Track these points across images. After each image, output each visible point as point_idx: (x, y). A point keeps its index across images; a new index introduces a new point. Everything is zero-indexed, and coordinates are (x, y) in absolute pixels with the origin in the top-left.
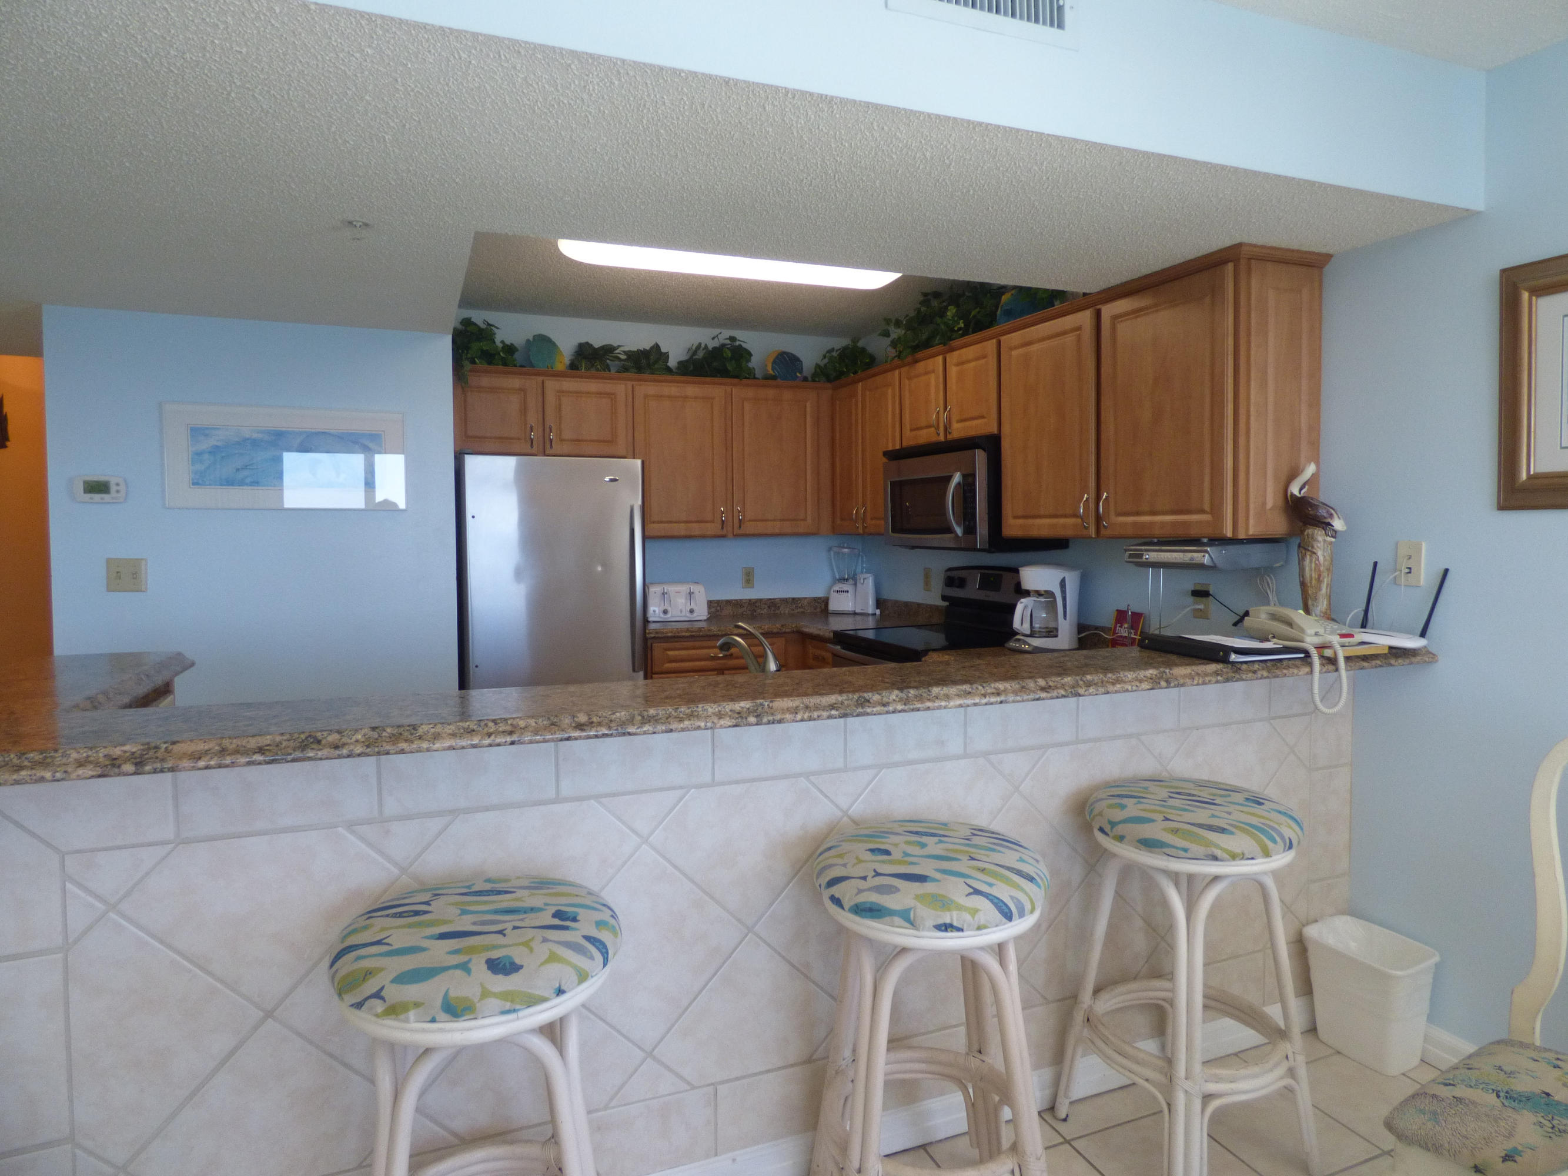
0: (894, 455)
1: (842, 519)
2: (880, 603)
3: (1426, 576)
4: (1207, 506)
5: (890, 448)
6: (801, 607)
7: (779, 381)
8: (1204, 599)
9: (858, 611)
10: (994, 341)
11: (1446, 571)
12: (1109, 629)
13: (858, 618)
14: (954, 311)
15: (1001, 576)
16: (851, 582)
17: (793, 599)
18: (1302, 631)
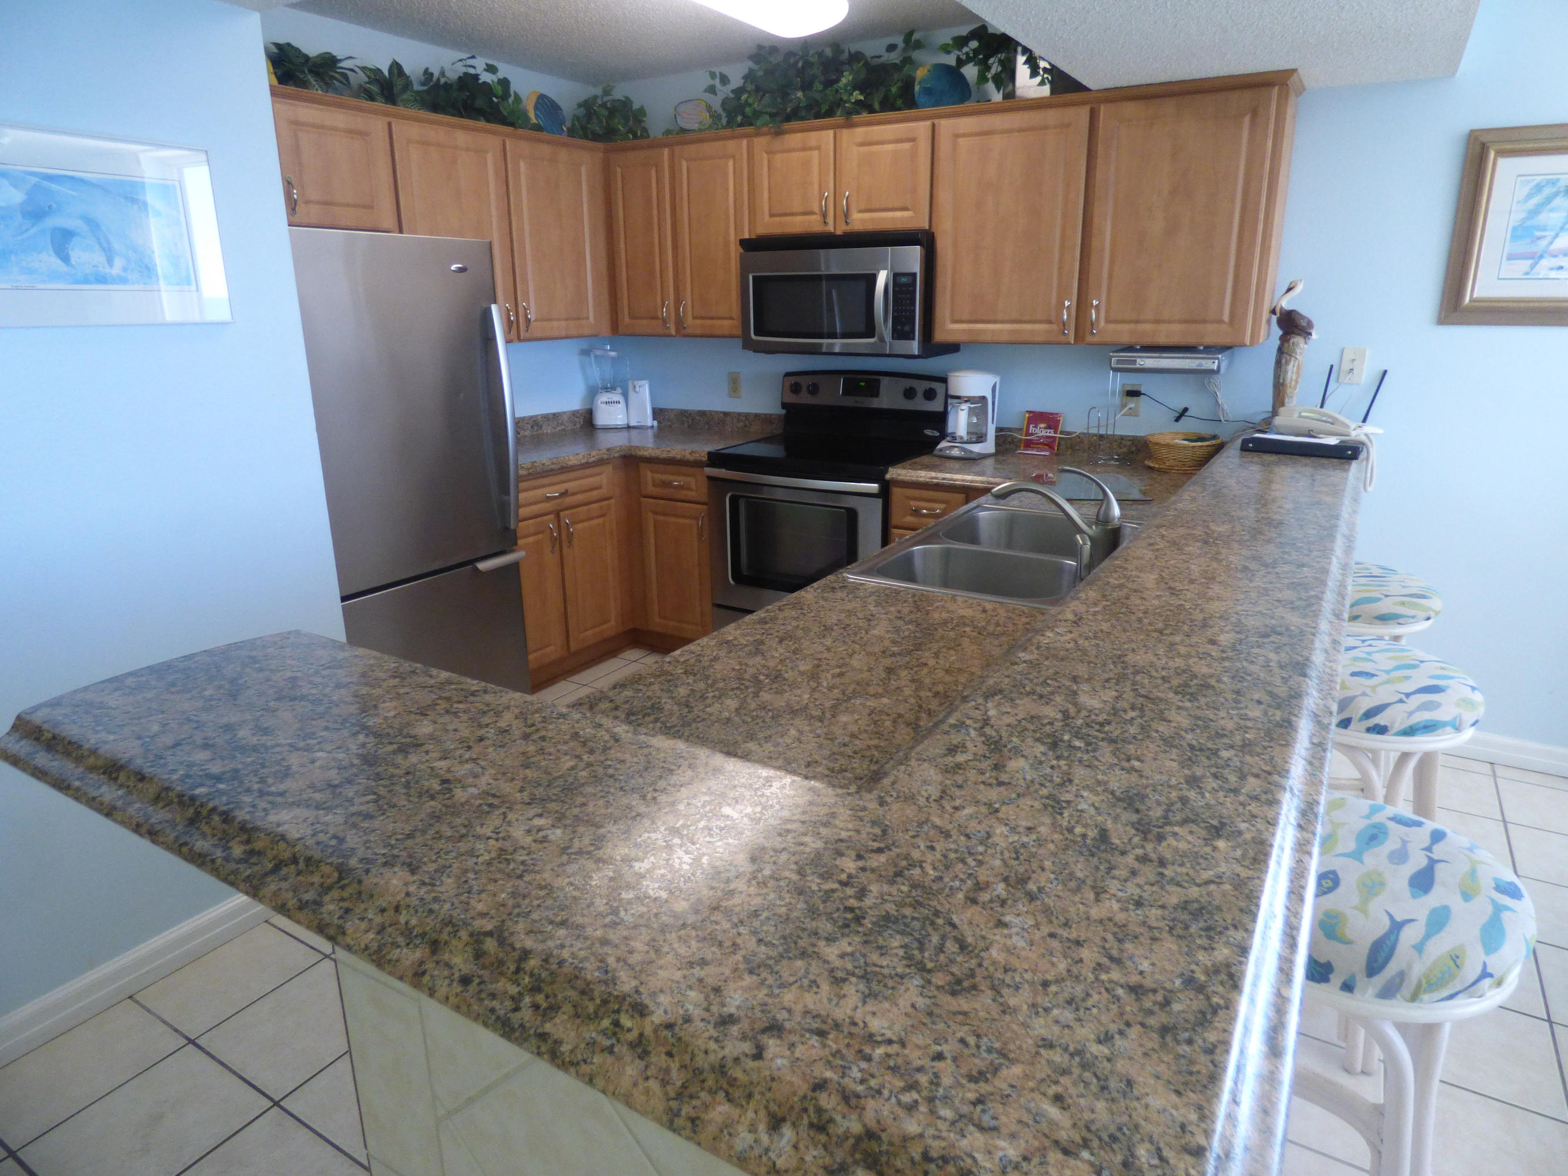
0: (749, 245)
1: (632, 317)
2: (657, 413)
3: (1367, 374)
4: (1226, 318)
5: (747, 236)
6: (562, 424)
7: (544, 135)
8: (1135, 398)
9: (633, 423)
10: (928, 123)
11: (1385, 372)
12: (1021, 429)
13: (634, 432)
14: (851, 78)
15: (878, 381)
16: (619, 390)
17: (554, 414)
18: (1348, 427)
